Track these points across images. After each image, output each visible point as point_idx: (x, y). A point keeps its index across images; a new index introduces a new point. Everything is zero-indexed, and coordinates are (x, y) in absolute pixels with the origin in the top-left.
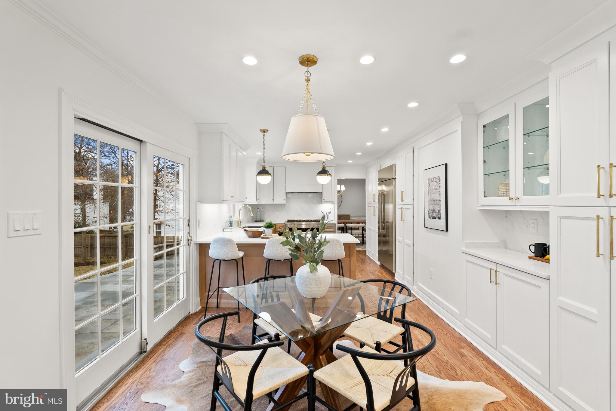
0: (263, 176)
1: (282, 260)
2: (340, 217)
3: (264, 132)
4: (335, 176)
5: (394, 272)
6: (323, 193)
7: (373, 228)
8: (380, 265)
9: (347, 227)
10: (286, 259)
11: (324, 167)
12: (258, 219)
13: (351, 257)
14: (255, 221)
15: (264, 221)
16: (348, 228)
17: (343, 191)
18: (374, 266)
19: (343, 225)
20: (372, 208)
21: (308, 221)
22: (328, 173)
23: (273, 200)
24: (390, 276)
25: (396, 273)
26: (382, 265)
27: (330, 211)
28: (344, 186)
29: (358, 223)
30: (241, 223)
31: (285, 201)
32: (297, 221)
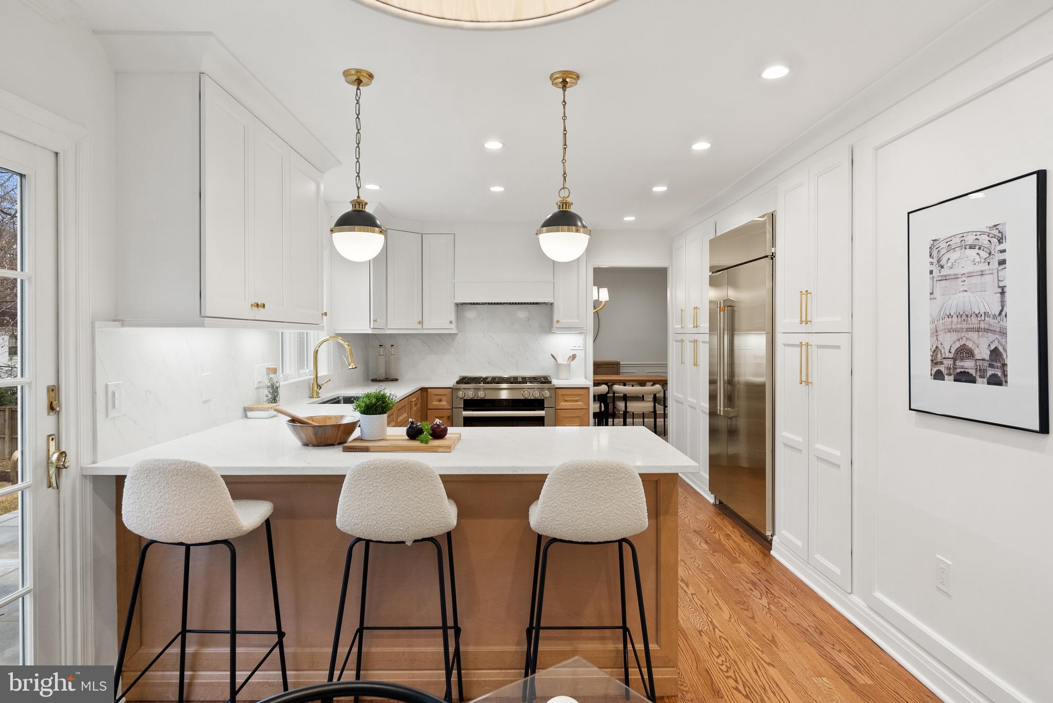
0: (354, 231)
1: (409, 544)
2: (599, 367)
3: (359, 82)
4: (586, 261)
5: (768, 533)
6: (556, 305)
7: (689, 399)
8: (715, 505)
9: (614, 393)
10: (423, 540)
11: (565, 204)
12: (382, 373)
13: (662, 518)
14: (374, 380)
15: (397, 380)
16: (616, 395)
17: (603, 303)
18: (700, 509)
19: (604, 388)
20: (689, 347)
21: (513, 380)
22: (579, 224)
23: (421, 323)
24: (754, 544)
25: (775, 538)
26: (721, 503)
27: (574, 352)
28: (606, 290)
29: (642, 383)
30: (319, 387)
31: (453, 326)
32: (485, 380)
